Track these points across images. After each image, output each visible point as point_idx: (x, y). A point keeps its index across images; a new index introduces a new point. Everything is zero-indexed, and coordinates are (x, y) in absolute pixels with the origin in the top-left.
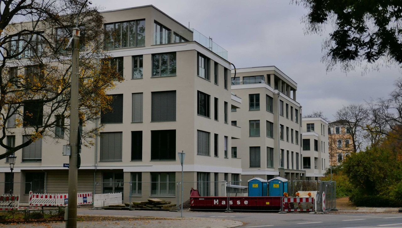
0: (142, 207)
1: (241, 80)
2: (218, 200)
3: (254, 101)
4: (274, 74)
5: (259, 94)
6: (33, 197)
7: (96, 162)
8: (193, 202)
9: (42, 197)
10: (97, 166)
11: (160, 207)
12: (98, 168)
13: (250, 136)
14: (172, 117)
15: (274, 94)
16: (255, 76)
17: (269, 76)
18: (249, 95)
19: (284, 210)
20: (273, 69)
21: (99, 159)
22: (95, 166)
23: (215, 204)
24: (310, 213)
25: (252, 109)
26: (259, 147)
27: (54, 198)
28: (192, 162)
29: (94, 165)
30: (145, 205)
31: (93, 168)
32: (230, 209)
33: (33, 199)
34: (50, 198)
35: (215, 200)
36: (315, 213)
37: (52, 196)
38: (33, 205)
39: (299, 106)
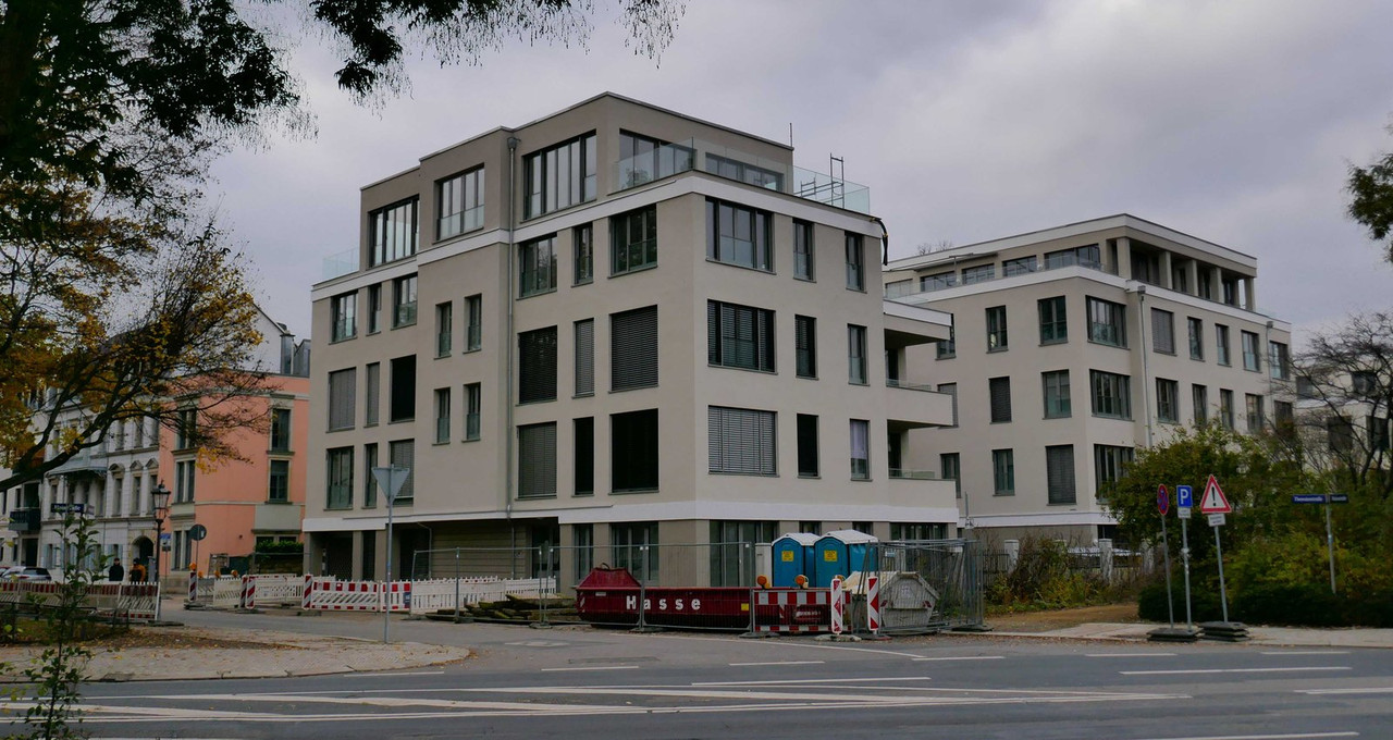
0: (492, 615)
1: (1040, 265)
2: (634, 598)
3: (1052, 318)
4: (1126, 237)
5: (1064, 297)
6: (315, 589)
7: (509, 501)
8: (582, 603)
9: (339, 589)
10: (511, 511)
11: (525, 615)
12: (515, 516)
13: (1047, 416)
14: (648, 377)
15: (1127, 293)
16: (1077, 248)
17: (1112, 244)
18: (1039, 301)
19: (758, 629)
20: (1122, 222)
21: (515, 494)
22: (506, 511)
23: (628, 607)
24: (818, 637)
25: (1050, 341)
26: (1071, 446)
27: (375, 591)
28: (688, 494)
29: (504, 508)
30: (500, 611)
31: (503, 516)
32: (645, 624)
33: (313, 591)
34: (350, 590)
35: (628, 598)
36: (833, 639)
37: (369, 586)
38: (313, 607)
39: (1264, 321)
